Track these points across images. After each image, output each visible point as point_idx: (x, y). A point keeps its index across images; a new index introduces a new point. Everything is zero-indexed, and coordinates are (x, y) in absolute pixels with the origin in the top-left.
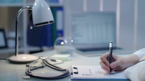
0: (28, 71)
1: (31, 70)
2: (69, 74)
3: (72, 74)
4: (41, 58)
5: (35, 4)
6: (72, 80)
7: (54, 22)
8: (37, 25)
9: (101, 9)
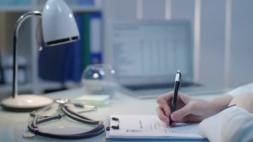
0: (32, 125)
1: (38, 123)
2: (103, 130)
3: (108, 129)
4: (58, 101)
5: (47, 7)
6: (108, 139)
7: (79, 38)
8: (49, 43)
9: (168, 16)
